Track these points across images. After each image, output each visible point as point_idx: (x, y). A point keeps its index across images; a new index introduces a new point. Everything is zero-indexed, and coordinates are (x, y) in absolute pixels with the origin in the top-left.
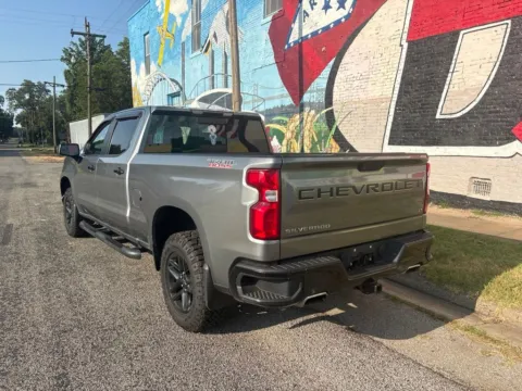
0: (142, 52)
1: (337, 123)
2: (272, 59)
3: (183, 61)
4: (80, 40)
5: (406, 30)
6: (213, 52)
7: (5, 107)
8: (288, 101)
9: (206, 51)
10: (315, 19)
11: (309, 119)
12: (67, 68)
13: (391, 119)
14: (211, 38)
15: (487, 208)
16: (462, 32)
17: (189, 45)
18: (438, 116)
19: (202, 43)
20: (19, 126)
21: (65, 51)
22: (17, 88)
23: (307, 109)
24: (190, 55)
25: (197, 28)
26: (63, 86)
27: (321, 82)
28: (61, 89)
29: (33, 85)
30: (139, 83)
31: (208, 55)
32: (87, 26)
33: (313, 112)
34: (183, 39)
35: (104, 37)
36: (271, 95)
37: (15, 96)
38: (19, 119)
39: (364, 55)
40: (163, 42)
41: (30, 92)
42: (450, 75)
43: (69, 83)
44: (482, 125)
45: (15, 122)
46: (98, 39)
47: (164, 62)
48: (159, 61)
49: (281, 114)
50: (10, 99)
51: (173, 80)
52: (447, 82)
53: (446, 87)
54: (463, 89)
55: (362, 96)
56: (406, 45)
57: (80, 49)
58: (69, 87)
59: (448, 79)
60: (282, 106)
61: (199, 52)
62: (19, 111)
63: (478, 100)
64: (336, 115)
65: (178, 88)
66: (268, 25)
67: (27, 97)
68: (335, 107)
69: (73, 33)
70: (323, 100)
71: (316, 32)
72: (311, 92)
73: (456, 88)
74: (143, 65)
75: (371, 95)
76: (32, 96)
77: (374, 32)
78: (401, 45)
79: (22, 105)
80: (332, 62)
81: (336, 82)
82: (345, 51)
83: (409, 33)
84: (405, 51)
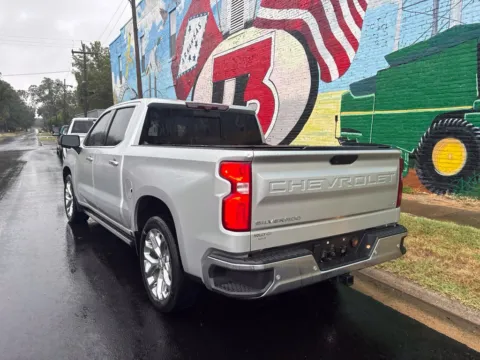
0: (118, 68)
2: (172, 83)
6: (150, 74)
7: (28, 101)
9: (147, 73)
19: (145, 68)
20: (41, 117)
22: (38, 85)
26: (72, 87)
29: (52, 82)
30: (117, 89)
37: (36, 91)
38: (40, 112)
39: (201, 87)
41: (50, 88)
48: (126, 76)
50: (33, 95)
51: (133, 90)
56: (212, 84)
61: (144, 73)
62: (40, 104)
65: (136, 96)
67: (47, 92)
71: (187, 71)
74: (118, 78)
76: (50, 92)
77: (203, 75)
79: (42, 99)
80: (192, 88)
81: (194, 99)
82: (196, 83)
83: (213, 78)
84: (212, 87)
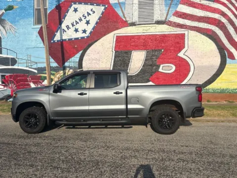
10: (70, 34)
23: (68, 69)
33: (71, 70)
39: (97, 52)
55: (97, 66)
56: (114, 52)
68: (84, 69)
70: (77, 65)
71: (71, 39)
72: (70, 62)
75: (101, 66)
77: (100, 44)
78: (112, 51)
80: (81, 52)
81: (84, 59)
82: (88, 49)
83: (115, 48)
84: (114, 53)
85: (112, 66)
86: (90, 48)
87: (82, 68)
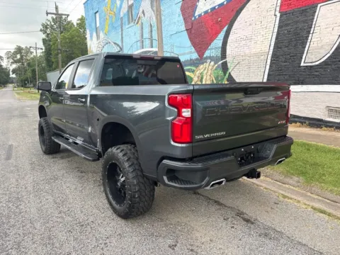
0: (93, 25)
1: (230, 71)
2: (183, 28)
3: (122, 30)
4: (52, 18)
5: (279, 4)
6: (142, 23)
7: (5, 64)
8: (195, 56)
9: (137, 23)
11: (210, 67)
12: (44, 36)
13: (268, 67)
14: (141, 14)
15: (337, 128)
16: (319, 5)
17: (125, 20)
18: (302, 64)
19: (134, 18)
20: (14, 76)
21: (43, 25)
22: (12, 51)
23: (208, 61)
24: (126, 26)
25: (130, 7)
26: (42, 49)
27: (218, 42)
28: (41, 51)
29: (22, 49)
30: (92, 46)
31: (139, 26)
32: (57, 8)
33: (212, 63)
34: (122, 15)
35: (68, 15)
36: (182, 52)
37: (11, 56)
38: (14, 71)
39: (248, 24)
40: (108, 17)
41: (21, 53)
42: (311, 35)
43: (45, 47)
44: (334, 70)
45: (11, 73)
46: (64, 17)
47: (109, 32)
48: (106, 31)
49: (191, 65)
50: (8, 58)
51: (115, 43)
52: (309, 41)
53: (308, 44)
54: (320, 45)
55: (247, 52)
56: (278, 15)
57: (53, 23)
58: (46, 49)
59: (310, 38)
60: (191, 59)
61: (132, 24)
62: (14, 66)
63: (331, 52)
64: (229, 65)
65: (119, 49)
66: (180, 4)
67: (19, 56)
68: (228, 59)
69: (47, 14)
70: (219, 54)
71: (214, 8)
72: (211, 49)
73: (315, 45)
74: (95, 34)
75: (254, 51)
76: (22, 57)
77: (255, 6)
78: (275, 15)
79: (15, 62)
80: (225, 29)
81: (229, 42)
82: (235, 20)
83: (281, 6)
84: (278, 18)
85: (272, 48)
86: (239, 19)
87: (225, 58)
